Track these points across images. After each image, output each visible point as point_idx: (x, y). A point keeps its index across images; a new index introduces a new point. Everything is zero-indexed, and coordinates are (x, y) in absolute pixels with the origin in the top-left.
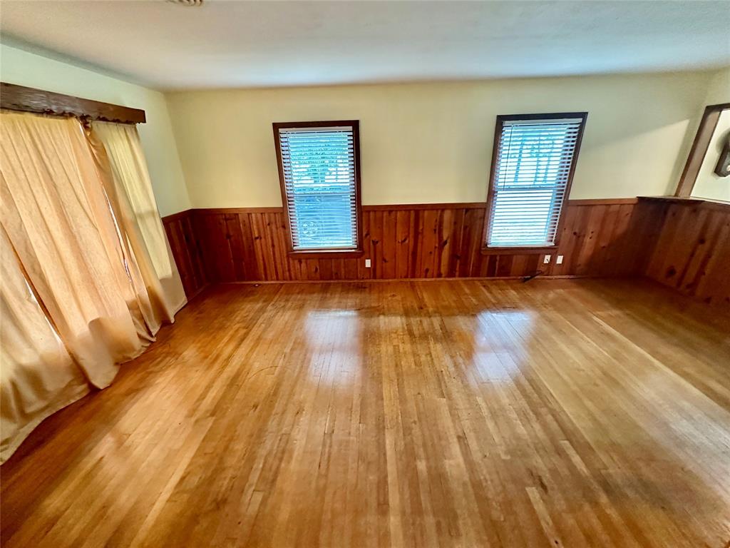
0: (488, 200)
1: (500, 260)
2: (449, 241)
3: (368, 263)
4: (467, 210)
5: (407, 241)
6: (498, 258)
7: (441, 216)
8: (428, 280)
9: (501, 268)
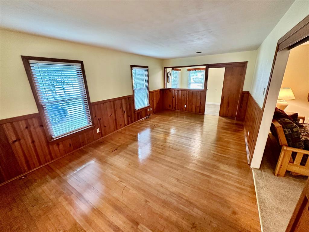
0: (133, 94)
1: (140, 113)
2: (125, 111)
3: (98, 131)
4: (129, 98)
5: (112, 115)
7: (121, 102)
8: (122, 129)
9: (140, 116)
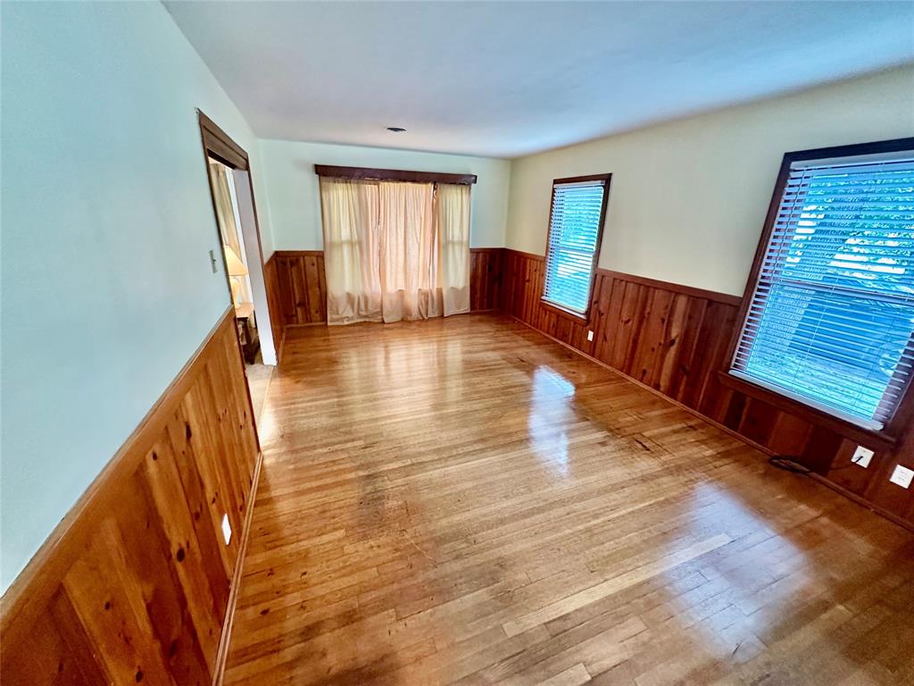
0: (745, 294)
2: (677, 341)
3: (590, 336)
5: (631, 322)
6: (748, 400)
7: (674, 303)
8: (643, 386)
9: (751, 422)
